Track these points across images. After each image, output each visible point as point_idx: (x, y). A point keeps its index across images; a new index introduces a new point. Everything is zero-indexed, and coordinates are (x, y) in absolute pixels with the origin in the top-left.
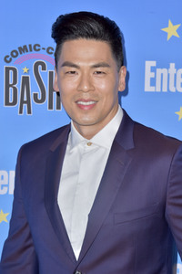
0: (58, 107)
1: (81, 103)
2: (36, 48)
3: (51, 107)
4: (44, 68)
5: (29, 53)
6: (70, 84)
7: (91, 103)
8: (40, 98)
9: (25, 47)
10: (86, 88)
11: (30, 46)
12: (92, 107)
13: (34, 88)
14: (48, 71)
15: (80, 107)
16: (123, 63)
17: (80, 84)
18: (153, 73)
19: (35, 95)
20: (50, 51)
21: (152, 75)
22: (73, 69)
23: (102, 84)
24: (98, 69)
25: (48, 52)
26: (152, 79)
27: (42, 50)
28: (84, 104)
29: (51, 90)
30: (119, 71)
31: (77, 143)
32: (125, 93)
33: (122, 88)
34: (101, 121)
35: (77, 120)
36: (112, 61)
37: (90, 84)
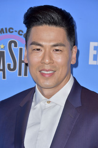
0: (26, 74)
1: (44, 72)
2: (10, 30)
3: (20, 74)
4: (16, 46)
5: (5, 34)
6: (36, 58)
7: (51, 72)
8: (12, 67)
9: (2, 29)
10: (47, 61)
11: (6, 29)
12: (51, 75)
13: (8, 60)
14: (18, 48)
15: (43, 74)
16: (75, 43)
17: (43, 58)
18: (96, 51)
19: (9, 65)
20: (21, 33)
21: (95, 52)
22: (38, 47)
23: (59, 59)
24: (56, 47)
25: (19, 33)
26: (94, 55)
27: (14, 32)
28: (46, 72)
29: (21, 62)
30: (71, 50)
31: (39, 101)
32: (76, 65)
33: (73, 62)
34: (57, 86)
35: (40, 85)
36: (67, 42)
37: (51, 58)
